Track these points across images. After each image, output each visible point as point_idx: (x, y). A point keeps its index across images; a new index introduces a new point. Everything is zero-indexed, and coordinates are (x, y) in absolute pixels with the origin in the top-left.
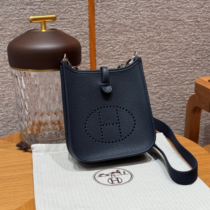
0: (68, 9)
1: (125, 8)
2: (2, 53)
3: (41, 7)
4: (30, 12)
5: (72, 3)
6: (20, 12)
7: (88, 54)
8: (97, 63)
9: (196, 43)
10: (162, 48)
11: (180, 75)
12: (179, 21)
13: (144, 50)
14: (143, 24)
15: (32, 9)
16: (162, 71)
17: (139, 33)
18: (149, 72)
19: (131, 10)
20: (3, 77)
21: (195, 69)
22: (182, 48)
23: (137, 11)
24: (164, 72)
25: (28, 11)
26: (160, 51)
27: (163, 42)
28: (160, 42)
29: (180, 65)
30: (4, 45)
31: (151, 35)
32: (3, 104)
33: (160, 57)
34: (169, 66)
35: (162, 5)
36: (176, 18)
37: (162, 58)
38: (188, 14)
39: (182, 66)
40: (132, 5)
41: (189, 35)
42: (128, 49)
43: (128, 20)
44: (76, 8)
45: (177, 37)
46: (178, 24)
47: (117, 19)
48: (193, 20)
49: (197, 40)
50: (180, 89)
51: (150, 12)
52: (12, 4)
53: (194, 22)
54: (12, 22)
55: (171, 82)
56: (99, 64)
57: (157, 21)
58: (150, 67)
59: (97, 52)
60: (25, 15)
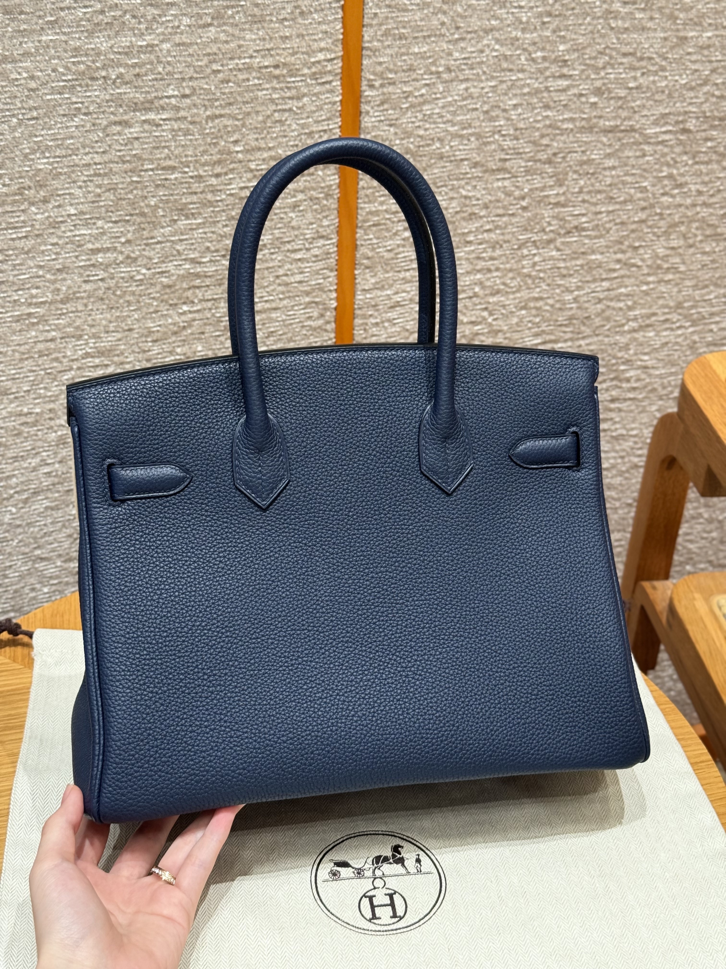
0: (272, 115)
1: (459, 101)
2: (48, 276)
3: (182, 113)
4: (143, 135)
5: (288, 94)
6: (108, 135)
7: (332, 261)
8: (358, 286)
9: (670, 200)
10: (567, 225)
11: (612, 304)
12: (628, 134)
13: (509, 233)
14: (514, 149)
15: (150, 123)
16: (558, 295)
17: (498, 180)
18: (520, 302)
19: (478, 106)
20: (50, 354)
21: (659, 282)
22: (629, 218)
23: (496, 109)
24: (567, 298)
25: (137, 129)
26: (559, 234)
27: (571, 204)
28: (563, 206)
29: (615, 275)
30: (55, 251)
31: (537, 186)
32: (49, 440)
33: (559, 253)
34: (584, 279)
35: (580, 85)
36: (619, 123)
37: (564, 257)
38: (660, 108)
39: (622, 277)
40: (483, 88)
41: (655, 177)
42: (459, 234)
43: (466, 142)
44: (299, 111)
45: (616, 185)
46: (625, 141)
47: (433, 139)
48: (670, 128)
49: (676, 191)
50: (609, 348)
51: (541, 108)
52: (84, 110)
53: (675, 133)
54: (81, 172)
55: (583, 328)
56: (364, 290)
57: (558, 137)
58: (524, 288)
59: (361, 252)
60: (126, 145)
